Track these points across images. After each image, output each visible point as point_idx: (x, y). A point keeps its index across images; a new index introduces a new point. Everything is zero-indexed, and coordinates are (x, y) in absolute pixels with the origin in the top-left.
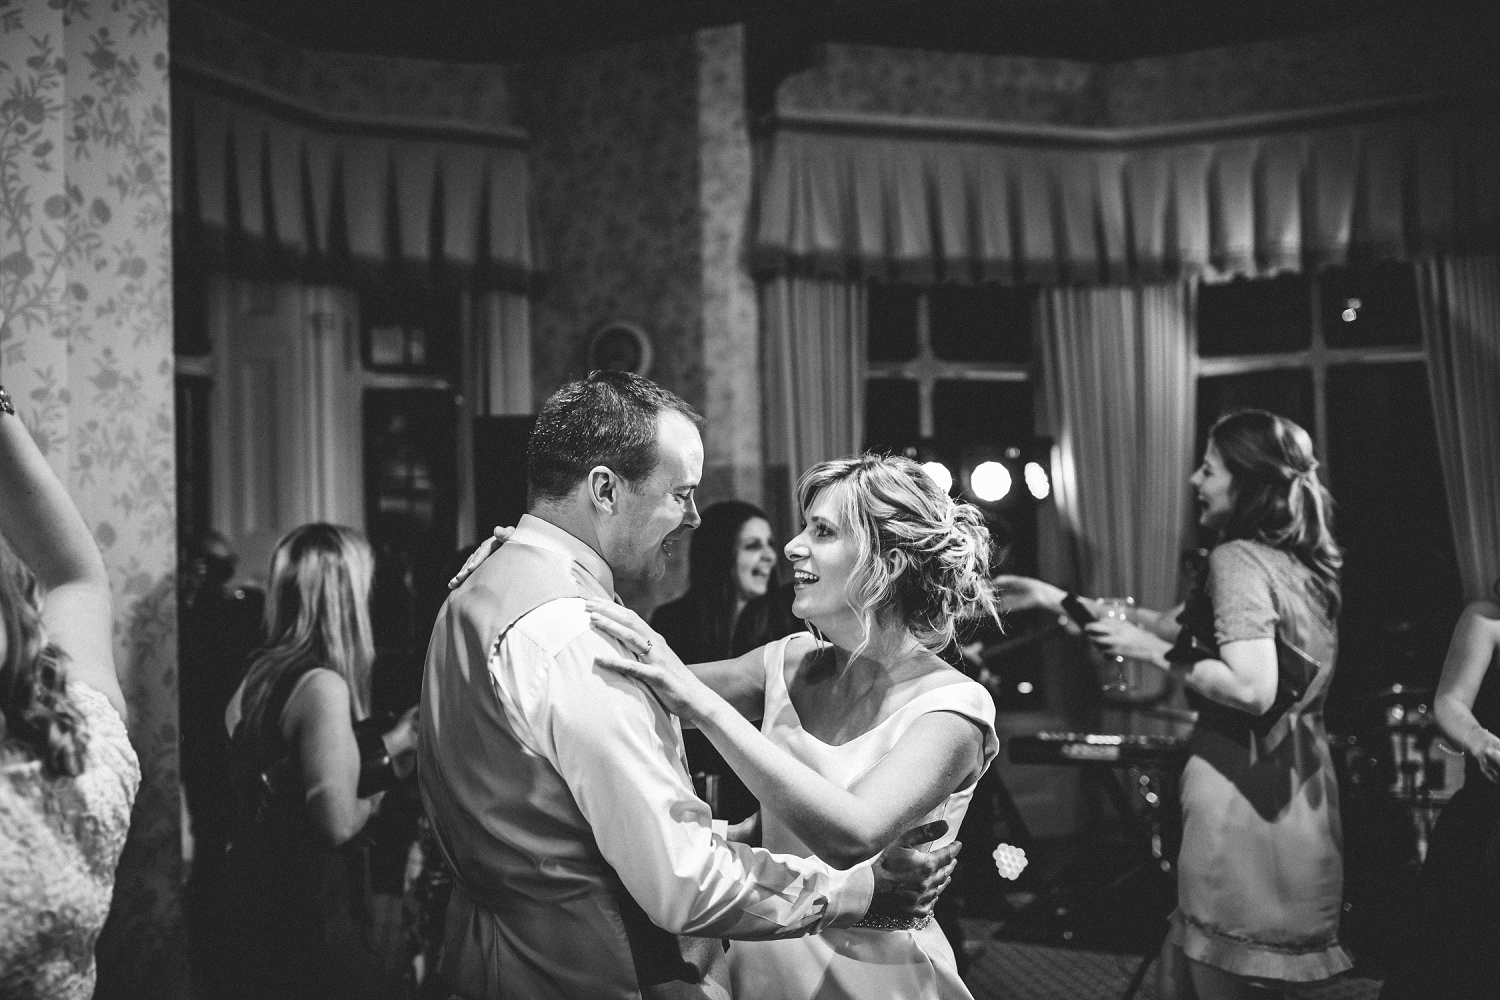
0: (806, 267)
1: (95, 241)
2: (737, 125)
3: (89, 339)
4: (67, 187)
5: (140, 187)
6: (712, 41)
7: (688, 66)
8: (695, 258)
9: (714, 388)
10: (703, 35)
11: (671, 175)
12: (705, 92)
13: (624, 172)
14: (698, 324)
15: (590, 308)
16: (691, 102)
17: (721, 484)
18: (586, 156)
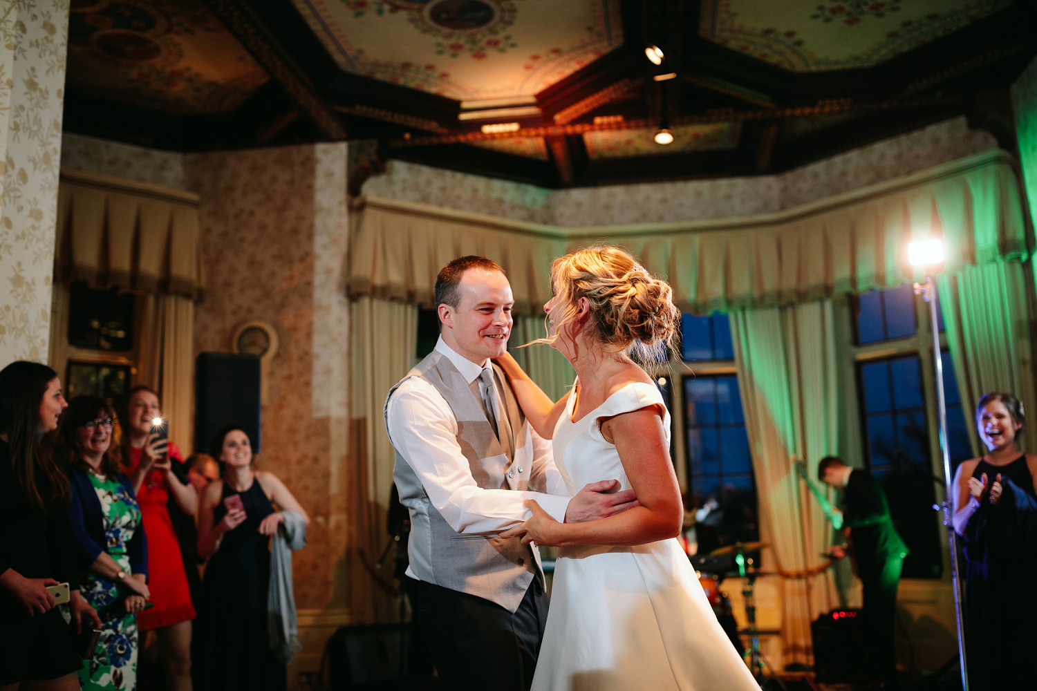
0: (384, 293)
1: (18, 194)
2: (340, 203)
3: (10, 253)
4: (7, 157)
5: (44, 166)
6: (326, 152)
7: (309, 165)
8: (309, 284)
9: (318, 366)
10: (320, 148)
11: (295, 231)
12: (320, 181)
13: (263, 227)
14: (310, 325)
15: (234, 313)
16: (310, 187)
17: (322, 428)
18: (237, 216)
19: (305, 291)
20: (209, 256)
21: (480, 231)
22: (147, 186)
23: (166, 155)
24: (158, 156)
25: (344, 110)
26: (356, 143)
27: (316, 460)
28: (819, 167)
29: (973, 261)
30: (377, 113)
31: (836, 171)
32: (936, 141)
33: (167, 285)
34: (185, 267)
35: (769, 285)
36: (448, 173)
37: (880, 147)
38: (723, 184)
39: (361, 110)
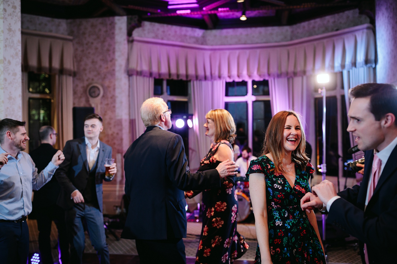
0: (140, 73)
1: (8, 69)
2: (125, 40)
3: (7, 90)
4: (4, 57)
5: (16, 57)
6: (119, 20)
7: (113, 25)
8: (114, 70)
9: (118, 100)
10: (117, 18)
11: (108, 50)
12: (117, 31)
13: (96, 49)
14: (114, 85)
15: (87, 80)
16: (113, 33)
17: (119, 123)
18: (87, 44)
19: (112, 73)
20: (77, 59)
21: (176, 49)
22: (53, 34)
23: (60, 20)
24: (57, 21)
25: (124, 7)
26: (130, 16)
27: (118, 134)
28: (305, 24)
29: (355, 66)
30: (137, 8)
31: (311, 26)
32: (348, 17)
33: (62, 71)
34: (69, 65)
35: (284, 70)
36: (165, 25)
37: (328, 18)
38: (270, 29)
39: (131, 7)
